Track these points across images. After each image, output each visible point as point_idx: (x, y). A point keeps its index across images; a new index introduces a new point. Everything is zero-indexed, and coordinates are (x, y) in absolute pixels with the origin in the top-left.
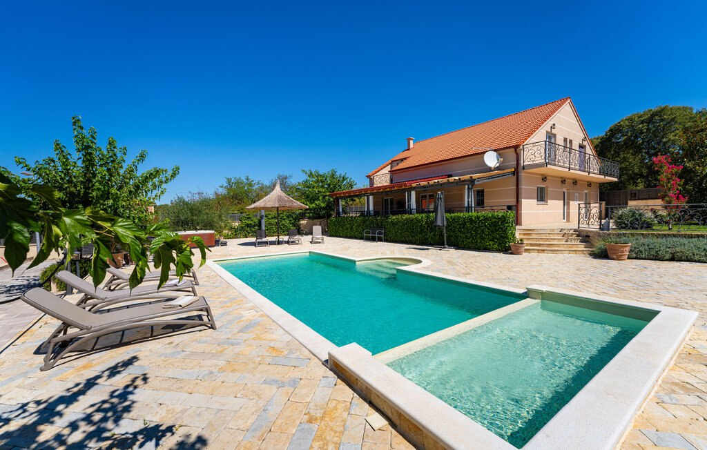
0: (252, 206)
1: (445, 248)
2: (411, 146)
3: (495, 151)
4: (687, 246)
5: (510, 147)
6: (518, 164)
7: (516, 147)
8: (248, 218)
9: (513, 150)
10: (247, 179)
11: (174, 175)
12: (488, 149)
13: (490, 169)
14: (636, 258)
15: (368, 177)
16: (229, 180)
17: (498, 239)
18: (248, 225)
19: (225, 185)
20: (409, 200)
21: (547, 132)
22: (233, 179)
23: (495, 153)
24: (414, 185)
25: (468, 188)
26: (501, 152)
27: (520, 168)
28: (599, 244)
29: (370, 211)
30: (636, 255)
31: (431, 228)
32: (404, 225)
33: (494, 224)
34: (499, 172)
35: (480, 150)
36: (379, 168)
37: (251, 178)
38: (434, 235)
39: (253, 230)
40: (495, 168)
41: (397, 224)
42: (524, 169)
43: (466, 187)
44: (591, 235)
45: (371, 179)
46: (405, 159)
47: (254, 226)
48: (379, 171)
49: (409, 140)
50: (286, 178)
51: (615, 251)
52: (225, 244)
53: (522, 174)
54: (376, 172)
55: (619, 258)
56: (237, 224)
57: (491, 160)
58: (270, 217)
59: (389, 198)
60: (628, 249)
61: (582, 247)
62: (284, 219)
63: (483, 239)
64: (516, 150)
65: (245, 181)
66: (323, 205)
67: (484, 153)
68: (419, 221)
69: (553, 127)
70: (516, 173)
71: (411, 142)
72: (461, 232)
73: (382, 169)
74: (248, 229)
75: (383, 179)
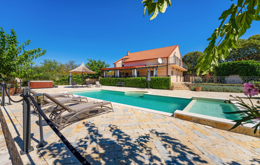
0: (73, 71)
1: (149, 88)
2: (129, 54)
3: (161, 58)
4: (213, 87)
5: (165, 58)
6: (167, 63)
7: (167, 58)
8: (63, 77)
9: (166, 58)
10: (54, 61)
11: (44, 53)
12: (159, 57)
13: (159, 64)
14: (202, 91)
15: (114, 64)
16: (45, 61)
17: (166, 86)
18: (63, 80)
19: (43, 62)
20: (134, 72)
21: (174, 54)
22: (47, 60)
23: (161, 59)
24: (136, 67)
25: (156, 69)
26: (163, 59)
27: (168, 64)
28: (193, 87)
29: (117, 76)
30: (202, 90)
31: (143, 82)
32: (133, 81)
33: (165, 81)
34: (162, 65)
35: (157, 57)
36: (118, 61)
37: (56, 61)
38: (144, 84)
39: (65, 82)
40: (161, 64)
41: (130, 81)
42: (169, 65)
43: (155, 69)
44: (190, 85)
45: (115, 64)
46: (128, 58)
47: (66, 80)
48: (118, 62)
49: (128, 52)
50: (73, 62)
51: (198, 89)
52: (57, 87)
53: (169, 66)
54: (117, 62)
55: (199, 91)
56: (58, 79)
57: (160, 61)
58: (73, 77)
59: (122, 72)
60: (201, 88)
61: (188, 88)
62: (79, 78)
63: (161, 85)
64: (167, 59)
65: (53, 61)
66: (97, 73)
67: (158, 58)
68: (139, 80)
69: (175, 53)
70: (167, 66)
71: (129, 53)
72: (154, 83)
73: (119, 61)
74: (63, 81)
75: (119, 65)
